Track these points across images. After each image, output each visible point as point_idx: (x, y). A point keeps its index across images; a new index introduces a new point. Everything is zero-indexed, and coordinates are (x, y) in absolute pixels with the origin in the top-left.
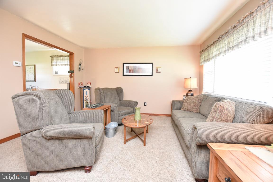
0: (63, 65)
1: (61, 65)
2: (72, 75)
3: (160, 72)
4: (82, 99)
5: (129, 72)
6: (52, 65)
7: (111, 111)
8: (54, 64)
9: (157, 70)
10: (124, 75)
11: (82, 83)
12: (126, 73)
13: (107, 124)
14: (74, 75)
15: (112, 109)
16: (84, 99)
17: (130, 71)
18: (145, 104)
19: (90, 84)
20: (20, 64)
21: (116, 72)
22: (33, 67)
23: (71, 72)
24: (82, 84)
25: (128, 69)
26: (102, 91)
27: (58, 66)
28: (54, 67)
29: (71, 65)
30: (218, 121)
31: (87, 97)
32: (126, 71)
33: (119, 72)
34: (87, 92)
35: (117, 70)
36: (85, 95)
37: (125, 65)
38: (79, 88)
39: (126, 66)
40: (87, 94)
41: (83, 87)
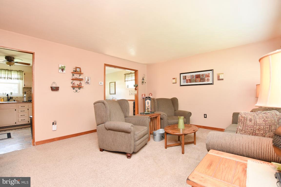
0: (132, 80)
1: (131, 80)
2: (137, 88)
3: (222, 79)
4: (145, 108)
5: (186, 82)
6: (125, 81)
7: (161, 119)
8: (126, 80)
9: (219, 77)
10: (181, 86)
11: (145, 94)
12: (183, 83)
13: (156, 130)
14: (138, 88)
15: (162, 117)
16: (146, 108)
17: (187, 80)
18: (205, 116)
19: (152, 95)
20: (102, 83)
21: (173, 83)
22: (114, 83)
23: (136, 86)
24: (145, 96)
25: (185, 79)
26: (156, 101)
27: (129, 81)
28: (126, 82)
29: (136, 80)
30: (242, 133)
31: (148, 107)
32: (183, 81)
33: (176, 83)
34: (148, 102)
35: (174, 81)
36: (147, 105)
37: (181, 75)
38: (142, 98)
39: (183, 76)
40: (148, 104)
41: (145, 98)
